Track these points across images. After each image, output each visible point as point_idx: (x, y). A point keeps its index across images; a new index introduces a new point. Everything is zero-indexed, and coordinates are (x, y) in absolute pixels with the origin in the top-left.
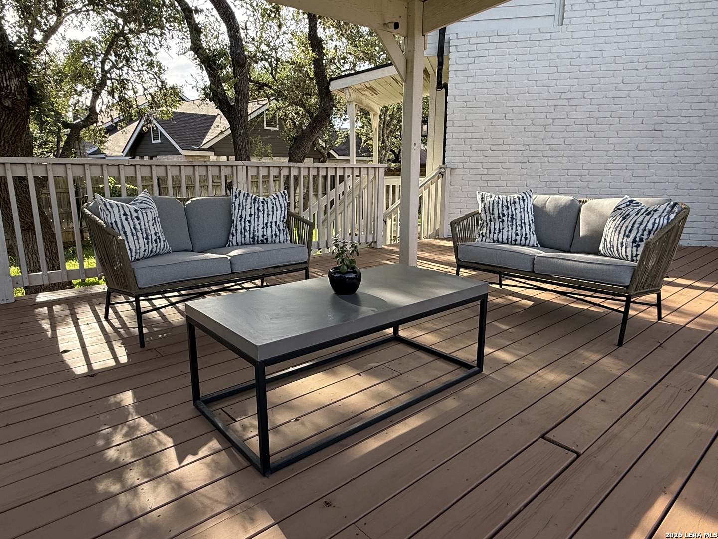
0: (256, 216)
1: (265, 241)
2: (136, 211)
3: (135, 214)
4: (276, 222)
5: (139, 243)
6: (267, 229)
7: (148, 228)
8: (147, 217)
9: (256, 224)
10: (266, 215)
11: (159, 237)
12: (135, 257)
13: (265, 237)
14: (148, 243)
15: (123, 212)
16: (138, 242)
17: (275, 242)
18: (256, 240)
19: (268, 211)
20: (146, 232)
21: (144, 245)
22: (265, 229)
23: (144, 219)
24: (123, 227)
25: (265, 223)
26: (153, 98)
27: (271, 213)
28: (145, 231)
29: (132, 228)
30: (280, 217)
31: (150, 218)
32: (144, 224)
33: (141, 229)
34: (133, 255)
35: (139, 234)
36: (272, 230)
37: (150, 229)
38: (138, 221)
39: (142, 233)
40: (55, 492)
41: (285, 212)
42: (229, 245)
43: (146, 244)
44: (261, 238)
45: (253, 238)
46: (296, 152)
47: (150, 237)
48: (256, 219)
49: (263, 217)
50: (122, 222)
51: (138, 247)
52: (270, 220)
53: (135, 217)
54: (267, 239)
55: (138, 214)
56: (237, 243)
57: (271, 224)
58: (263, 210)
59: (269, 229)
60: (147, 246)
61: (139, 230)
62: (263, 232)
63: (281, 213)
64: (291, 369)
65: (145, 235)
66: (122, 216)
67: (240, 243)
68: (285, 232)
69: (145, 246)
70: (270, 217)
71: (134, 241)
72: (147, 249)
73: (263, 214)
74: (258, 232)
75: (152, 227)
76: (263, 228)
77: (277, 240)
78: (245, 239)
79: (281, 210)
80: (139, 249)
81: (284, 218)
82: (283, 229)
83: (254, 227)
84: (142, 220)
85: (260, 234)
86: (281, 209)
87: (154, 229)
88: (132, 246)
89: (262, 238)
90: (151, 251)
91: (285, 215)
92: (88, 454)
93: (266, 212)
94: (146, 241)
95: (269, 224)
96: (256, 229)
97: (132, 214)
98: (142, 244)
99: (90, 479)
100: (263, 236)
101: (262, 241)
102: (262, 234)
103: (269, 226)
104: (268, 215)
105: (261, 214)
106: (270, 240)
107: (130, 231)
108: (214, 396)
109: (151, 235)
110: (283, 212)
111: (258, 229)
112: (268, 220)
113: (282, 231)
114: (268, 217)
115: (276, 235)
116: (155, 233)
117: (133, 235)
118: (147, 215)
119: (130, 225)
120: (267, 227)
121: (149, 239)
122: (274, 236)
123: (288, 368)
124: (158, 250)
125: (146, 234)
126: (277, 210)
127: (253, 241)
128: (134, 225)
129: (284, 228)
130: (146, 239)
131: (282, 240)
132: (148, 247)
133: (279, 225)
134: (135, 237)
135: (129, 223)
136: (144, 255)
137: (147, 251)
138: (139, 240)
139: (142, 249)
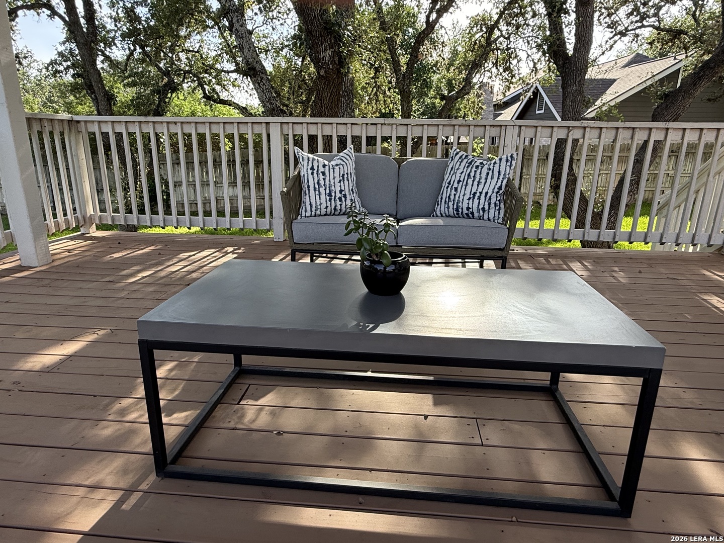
0: (465, 183)
1: (470, 215)
2: (324, 166)
3: (321, 169)
4: (487, 193)
5: (320, 199)
6: (473, 201)
7: (333, 184)
8: (334, 173)
9: (462, 194)
10: (476, 183)
11: (345, 196)
12: (315, 213)
13: (471, 210)
14: (330, 200)
15: (311, 166)
16: (320, 197)
17: (483, 219)
18: (460, 212)
19: (480, 178)
20: (329, 189)
21: (326, 201)
22: (471, 200)
23: (329, 175)
24: (308, 181)
25: (472, 193)
26: (535, 64)
27: (483, 181)
28: (329, 187)
29: (316, 183)
30: (494, 188)
31: (337, 175)
32: (330, 180)
33: (324, 185)
34: (314, 209)
35: (322, 190)
36: (479, 202)
37: (334, 186)
38: (324, 177)
39: (325, 189)
40: (72, 394)
41: (502, 181)
42: (433, 216)
43: (328, 201)
44: (465, 211)
45: (457, 210)
46: (663, 114)
47: (333, 194)
48: (464, 187)
49: (472, 185)
50: (308, 176)
51: (318, 203)
52: (480, 190)
53: (321, 172)
54: (472, 213)
55: (325, 170)
56: (441, 213)
57: (480, 195)
58: (474, 177)
59: (476, 201)
60: (329, 203)
61: (323, 186)
62: (468, 204)
63: (497, 182)
64: (369, 374)
65: (328, 191)
66: (309, 170)
67: (444, 215)
68: (497, 208)
69: (326, 203)
70: (481, 186)
71: (315, 196)
72: (329, 206)
73: (473, 181)
74: (462, 203)
75: (338, 185)
76: (469, 199)
77: (486, 217)
78: (448, 211)
79: (498, 178)
80: (320, 205)
81: (500, 188)
82: (495, 204)
83: (459, 197)
84: (328, 176)
85: (465, 206)
86: (499, 176)
87: (340, 186)
88: (313, 202)
89: (467, 212)
90: (335, 209)
91: (501, 185)
92: (126, 375)
93: (477, 180)
94: (328, 198)
95: (478, 194)
96: (461, 200)
97: (319, 169)
98: (323, 200)
99: (95, 396)
100: (468, 209)
101: (467, 214)
102: (467, 206)
103: (476, 197)
104: (479, 183)
105: (470, 181)
106: (476, 215)
107: (313, 186)
108: (256, 369)
109: (335, 192)
110: (500, 181)
111: (463, 200)
112: (477, 190)
113: (492, 206)
114: (478, 186)
115: (483, 209)
116: (341, 191)
117: (315, 190)
118: (334, 171)
119: (314, 180)
120: (474, 198)
121: (332, 196)
122: (481, 211)
123: (366, 371)
124: (344, 209)
125: (330, 191)
126: (492, 178)
127: (457, 214)
128: (318, 180)
129: (498, 202)
130: (328, 196)
131: (491, 216)
132: (331, 204)
133: (490, 196)
134: (317, 192)
135: (313, 178)
136: (326, 211)
137: (329, 209)
138: (321, 196)
139: (324, 205)
